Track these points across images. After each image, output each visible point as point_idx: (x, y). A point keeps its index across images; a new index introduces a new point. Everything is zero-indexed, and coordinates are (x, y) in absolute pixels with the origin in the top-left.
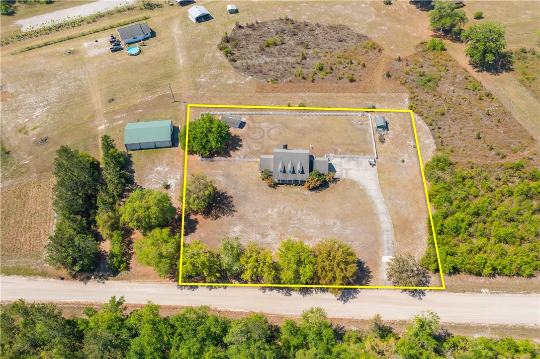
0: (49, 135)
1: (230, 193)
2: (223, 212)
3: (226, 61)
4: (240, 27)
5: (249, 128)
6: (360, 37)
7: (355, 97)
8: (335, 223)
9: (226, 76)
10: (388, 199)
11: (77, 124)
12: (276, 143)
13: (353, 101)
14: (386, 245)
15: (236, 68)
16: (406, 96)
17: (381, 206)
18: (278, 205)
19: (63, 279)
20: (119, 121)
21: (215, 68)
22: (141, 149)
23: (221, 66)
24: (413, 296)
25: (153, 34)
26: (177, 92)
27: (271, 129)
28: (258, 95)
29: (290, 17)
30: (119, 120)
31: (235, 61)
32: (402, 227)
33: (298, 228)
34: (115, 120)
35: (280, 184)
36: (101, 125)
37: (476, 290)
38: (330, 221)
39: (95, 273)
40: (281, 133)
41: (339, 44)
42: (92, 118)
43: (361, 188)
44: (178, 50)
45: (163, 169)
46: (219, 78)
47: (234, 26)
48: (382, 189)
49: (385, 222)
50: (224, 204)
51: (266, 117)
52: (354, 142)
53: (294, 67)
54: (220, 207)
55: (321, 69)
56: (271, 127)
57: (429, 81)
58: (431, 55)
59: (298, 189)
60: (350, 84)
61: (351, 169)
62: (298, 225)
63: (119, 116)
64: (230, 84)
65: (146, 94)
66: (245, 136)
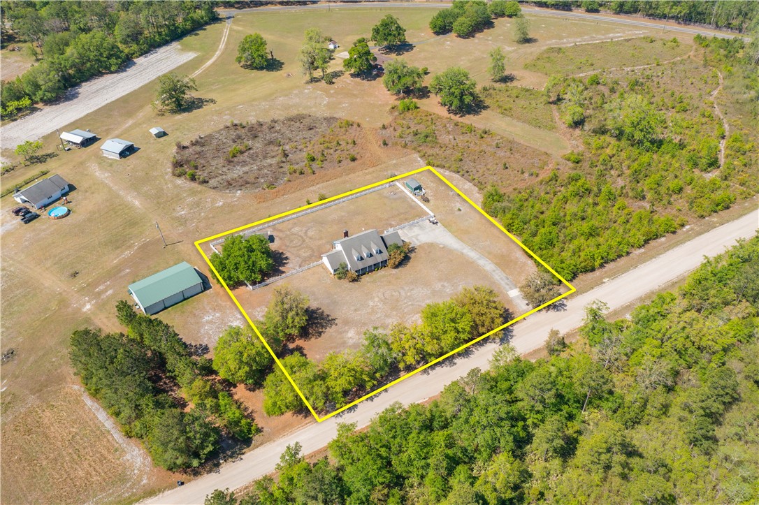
0: (13, 346)
1: (314, 306)
2: (322, 326)
3: (194, 185)
4: (184, 148)
5: (281, 239)
6: (329, 120)
7: (369, 173)
8: (443, 286)
9: (208, 200)
10: (474, 246)
11: (46, 318)
12: (324, 241)
13: (369, 177)
14: (503, 283)
15: (214, 188)
16: (416, 156)
17: (472, 254)
18: (374, 295)
19: (182, 484)
20: (107, 292)
21: (187, 196)
22: (166, 308)
23: (193, 193)
24: (558, 310)
25: (72, 188)
27: (306, 231)
28: (264, 205)
29: (236, 122)
30: (106, 290)
31: (208, 182)
32: (504, 262)
33: (412, 305)
34: (99, 294)
35: (362, 275)
36: (84, 305)
37: (599, 282)
38: (437, 286)
39: (221, 455)
40: (320, 231)
41: (312, 132)
42: (63, 303)
43: (441, 246)
44: (122, 193)
45: (213, 316)
46: (202, 205)
47: (174, 149)
48: (461, 240)
49: (487, 265)
50: (316, 318)
51: (291, 222)
52: (402, 211)
53: (282, 167)
54: (315, 323)
55: (313, 160)
56: (304, 229)
57: (427, 137)
58: (408, 115)
59: (382, 272)
60: (353, 164)
61: (418, 235)
62: (410, 303)
63: (101, 287)
64: (222, 206)
65: (118, 251)
66: (283, 247)
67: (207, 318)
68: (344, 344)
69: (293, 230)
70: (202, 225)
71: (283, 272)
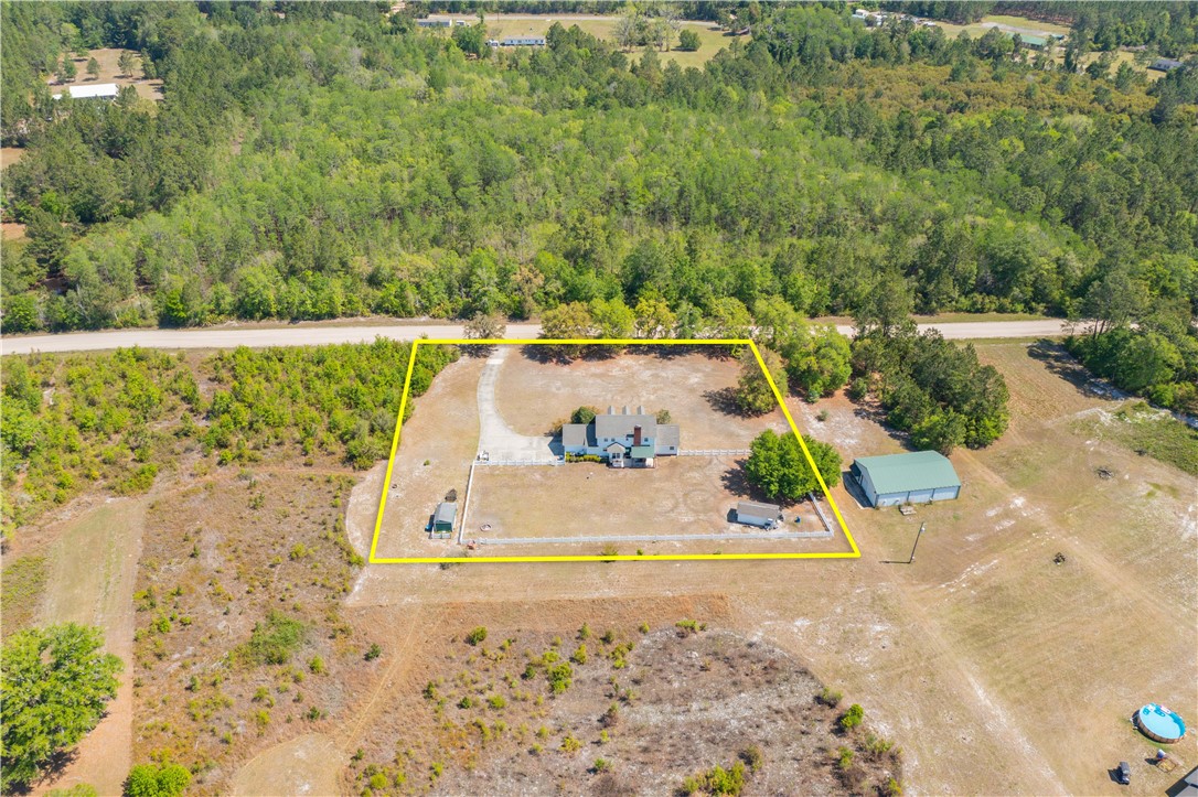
1: (719, 415)
2: (721, 395)
5: (718, 511)
7: (480, 589)
8: (559, 389)
9: (822, 642)
12: (657, 485)
13: (489, 581)
14: (494, 373)
15: (805, 672)
16: (354, 597)
17: (488, 407)
20: (996, 515)
21: (867, 671)
26: (922, 588)
27: (672, 510)
28: (718, 589)
31: (818, 699)
34: (1007, 515)
36: (1026, 507)
38: (565, 391)
40: (651, 503)
43: (511, 427)
46: (838, 635)
48: (478, 427)
49: (486, 392)
50: (723, 403)
52: (507, 491)
56: (672, 515)
61: (523, 449)
63: (1007, 524)
64: (798, 616)
65: (994, 581)
66: (721, 496)
67: (853, 442)
68: (707, 375)
69: (692, 519)
70: (843, 585)
71: (737, 462)
